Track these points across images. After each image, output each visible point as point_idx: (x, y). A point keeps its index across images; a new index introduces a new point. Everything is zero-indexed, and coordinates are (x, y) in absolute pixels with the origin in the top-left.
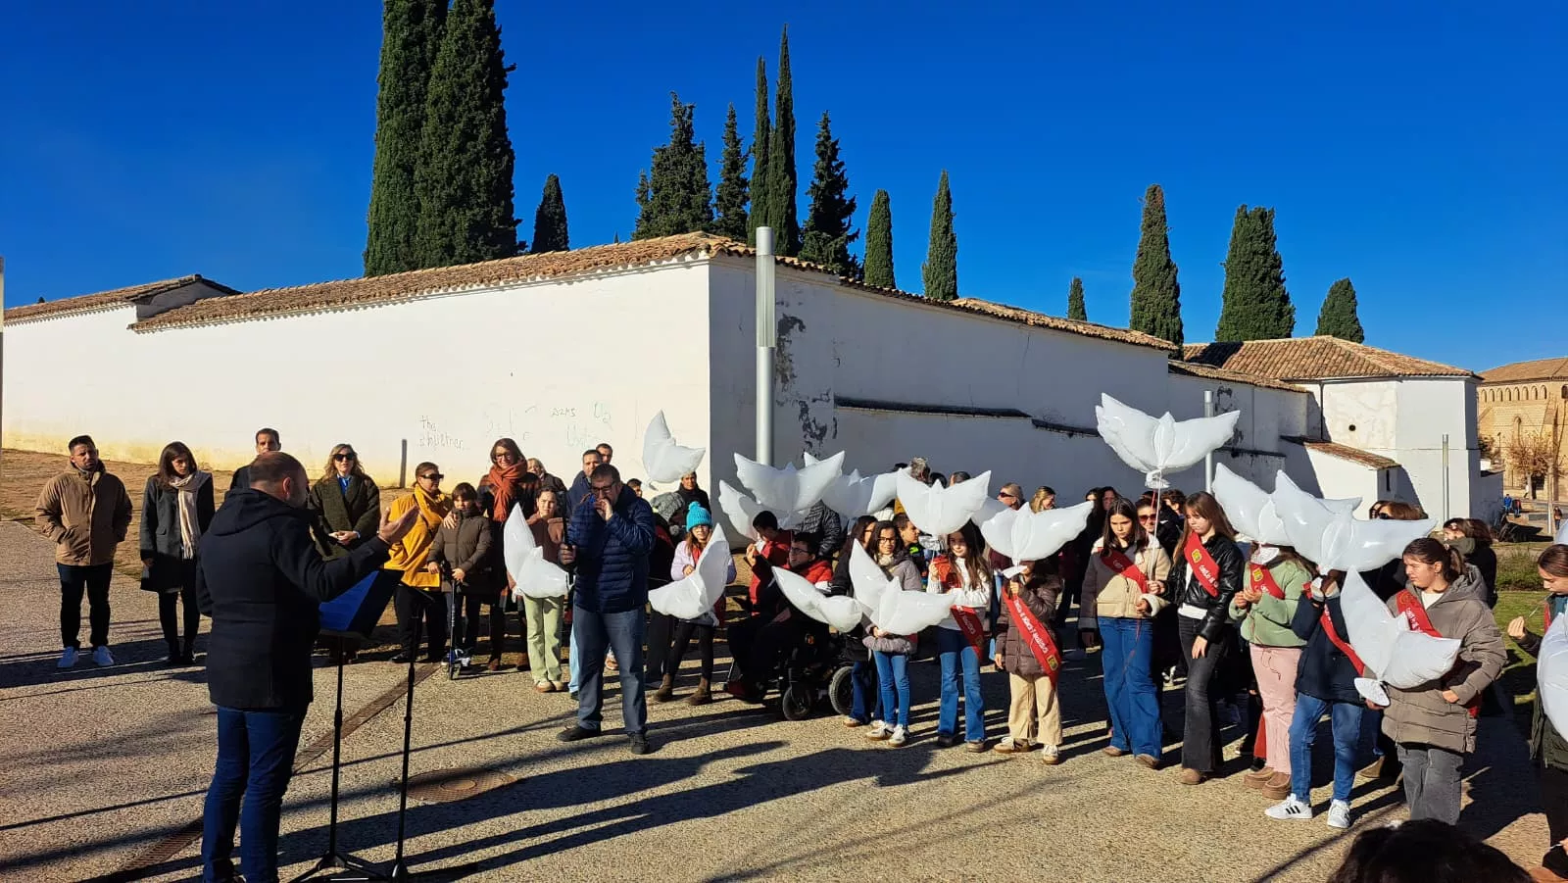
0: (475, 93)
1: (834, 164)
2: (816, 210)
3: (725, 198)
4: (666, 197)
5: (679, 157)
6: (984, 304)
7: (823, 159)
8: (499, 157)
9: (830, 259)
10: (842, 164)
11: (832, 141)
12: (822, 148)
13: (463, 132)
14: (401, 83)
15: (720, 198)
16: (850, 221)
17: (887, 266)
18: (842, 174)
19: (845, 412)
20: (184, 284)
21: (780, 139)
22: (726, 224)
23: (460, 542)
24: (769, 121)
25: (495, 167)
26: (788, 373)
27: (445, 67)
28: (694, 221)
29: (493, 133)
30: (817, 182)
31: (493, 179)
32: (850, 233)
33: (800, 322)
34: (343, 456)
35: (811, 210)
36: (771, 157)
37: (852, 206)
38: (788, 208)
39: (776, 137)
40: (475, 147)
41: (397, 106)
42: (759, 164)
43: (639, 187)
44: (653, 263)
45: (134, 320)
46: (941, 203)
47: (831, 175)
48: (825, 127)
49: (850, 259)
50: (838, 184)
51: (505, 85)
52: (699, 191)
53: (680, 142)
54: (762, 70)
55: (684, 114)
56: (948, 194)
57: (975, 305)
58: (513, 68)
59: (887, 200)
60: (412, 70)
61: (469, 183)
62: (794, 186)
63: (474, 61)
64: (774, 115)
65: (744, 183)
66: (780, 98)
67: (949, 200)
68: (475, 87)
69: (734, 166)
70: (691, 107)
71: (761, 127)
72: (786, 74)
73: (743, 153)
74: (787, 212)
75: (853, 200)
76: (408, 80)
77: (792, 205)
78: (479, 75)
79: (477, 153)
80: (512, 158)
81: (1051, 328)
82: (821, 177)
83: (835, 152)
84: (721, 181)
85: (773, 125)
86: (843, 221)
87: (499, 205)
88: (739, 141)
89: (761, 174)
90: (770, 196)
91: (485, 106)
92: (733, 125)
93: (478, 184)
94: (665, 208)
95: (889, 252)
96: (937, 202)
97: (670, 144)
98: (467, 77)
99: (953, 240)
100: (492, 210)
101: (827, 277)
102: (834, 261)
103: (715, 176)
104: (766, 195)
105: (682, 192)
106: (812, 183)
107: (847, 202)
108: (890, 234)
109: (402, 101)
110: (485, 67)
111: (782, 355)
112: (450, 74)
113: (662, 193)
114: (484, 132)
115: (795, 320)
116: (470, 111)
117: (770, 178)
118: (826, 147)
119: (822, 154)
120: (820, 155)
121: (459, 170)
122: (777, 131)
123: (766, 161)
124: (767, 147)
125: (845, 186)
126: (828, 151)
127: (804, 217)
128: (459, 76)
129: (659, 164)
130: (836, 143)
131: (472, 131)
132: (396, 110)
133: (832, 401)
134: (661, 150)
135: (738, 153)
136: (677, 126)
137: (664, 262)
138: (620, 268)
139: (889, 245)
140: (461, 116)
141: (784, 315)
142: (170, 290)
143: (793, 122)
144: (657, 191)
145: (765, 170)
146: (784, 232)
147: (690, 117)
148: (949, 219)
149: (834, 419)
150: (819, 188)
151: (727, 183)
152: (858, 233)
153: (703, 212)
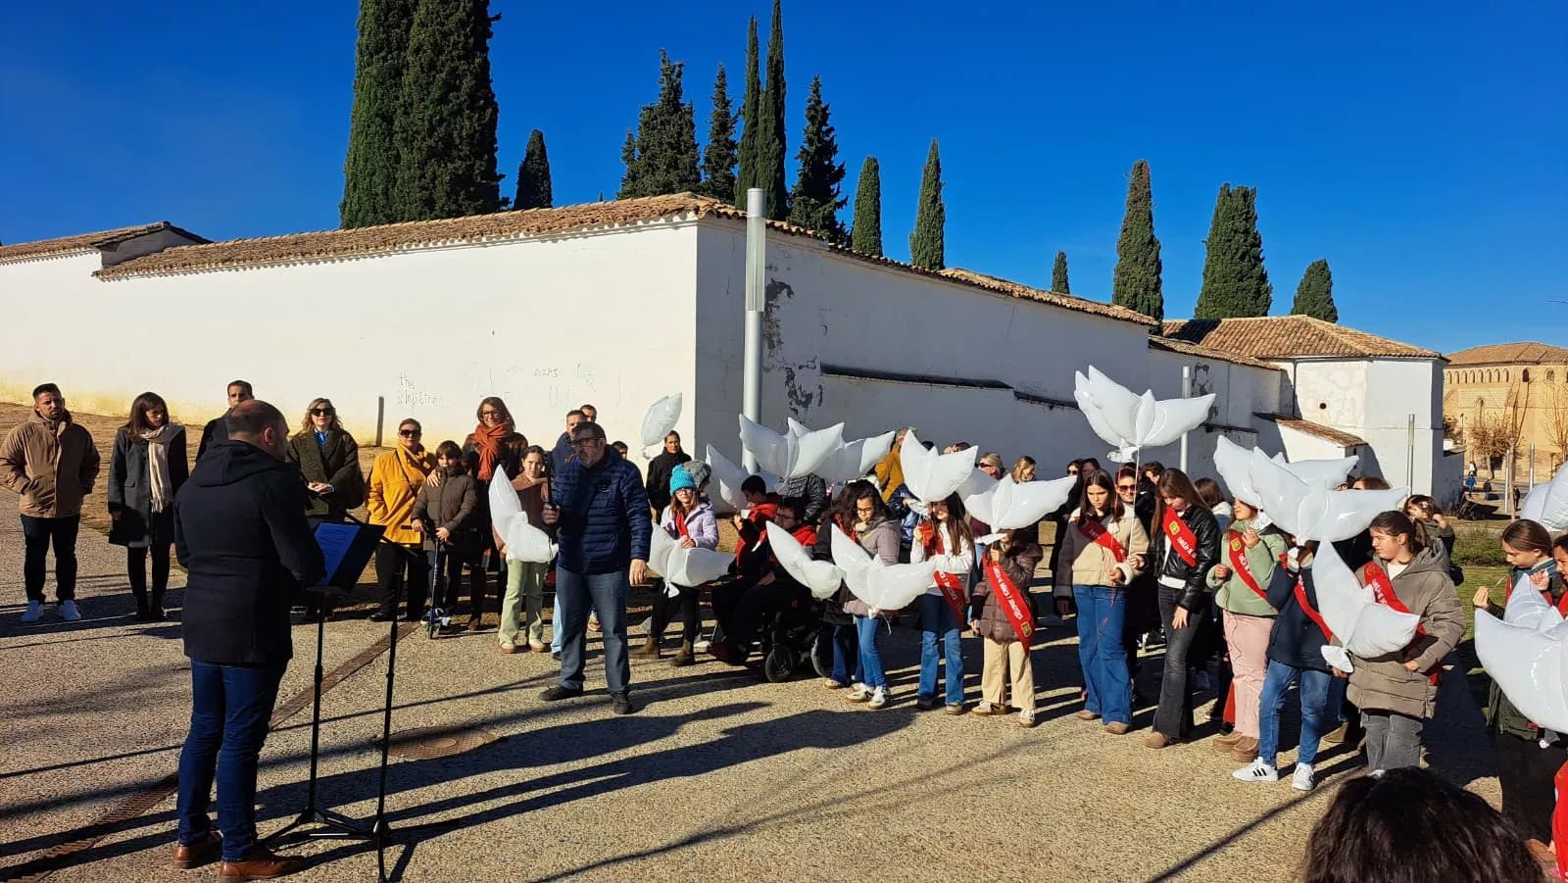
0: (459, 42)
1: (824, 129)
2: (805, 175)
3: (713, 160)
4: (653, 157)
5: (667, 117)
6: (969, 275)
7: (813, 124)
8: (483, 109)
9: (818, 225)
10: (832, 129)
11: (823, 106)
12: (813, 113)
13: (445, 81)
14: (381, 30)
15: (708, 160)
16: (839, 187)
17: (874, 234)
18: (832, 139)
19: (831, 380)
20: (152, 231)
21: (771, 103)
22: (713, 186)
23: (445, 500)
24: (759, 83)
25: (479, 120)
26: (775, 339)
27: (428, 14)
28: (681, 182)
29: (476, 84)
30: (806, 146)
31: (476, 132)
32: (838, 199)
33: (788, 287)
34: (320, 411)
35: (800, 175)
36: (761, 119)
37: (841, 173)
38: (776, 171)
39: (766, 99)
40: (458, 98)
41: (377, 53)
42: (748, 125)
43: (625, 146)
44: (640, 223)
45: (99, 267)
46: (930, 172)
47: (820, 140)
48: (816, 91)
49: (838, 227)
50: (828, 149)
51: (490, 35)
52: (687, 153)
53: (669, 101)
54: (753, 29)
55: (673, 72)
56: (938, 164)
57: (962, 275)
58: (498, 17)
59: (877, 168)
60: (393, 16)
61: (451, 135)
62: (783, 150)
63: (458, 9)
64: (764, 76)
65: (733, 145)
66: (771, 58)
67: (938, 170)
68: (458, 36)
69: (724, 127)
70: (680, 66)
71: (751, 89)
72: (778, 33)
73: (732, 116)
74: (775, 177)
75: (842, 166)
76: (389, 26)
77: (780, 169)
78: (462, 24)
79: (460, 105)
80: (495, 111)
81: (1035, 300)
82: (811, 142)
83: (825, 116)
84: (710, 142)
85: (764, 87)
86: (832, 187)
87: (481, 160)
88: (729, 102)
89: (751, 136)
90: (758, 159)
91: (468, 56)
92: (723, 85)
93: (461, 137)
94: (652, 168)
95: (878, 220)
96: (926, 172)
97: (658, 102)
98: (451, 25)
99: (941, 210)
100: (475, 164)
101: (816, 244)
102: (822, 228)
103: (704, 137)
104: (754, 158)
105: (669, 152)
106: (802, 147)
107: (836, 169)
108: (879, 202)
109: (382, 49)
110: (469, 16)
111: (769, 321)
112: (432, 22)
113: (649, 153)
114: (467, 83)
115: (783, 286)
116: (453, 60)
117: (759, 141)
118: (817, 111)
119: (812, 119)
120: (810, 119)
121: (441, 121)
122: (767, 93)
123: (756, 124)
124: (756, 110)
125: (835, 151)
126: (819, 116)
127: (792, 182)
128: (442, 24)
129: (647, 123)
130: (826, 108)
131: (455, 81)
132: (375, 57)
133: (818, 367)
134: (648, 108)
135: (727, 114)
136: (664, 85)
137: (652, 222)
138: (606, 227)
139: (878, 213)
140: (443, 65)
141: (772, 280)
142: (136, 236)
143: (784, 86)
144: (643, 150)
145: (755, 132)
146: (772, 196)
147: (679, 76)
148: (938, 188)
149: (820, 387)
150: (808, 153)
151: (715, 145)
152: (846, 199)
153: (691, 173)
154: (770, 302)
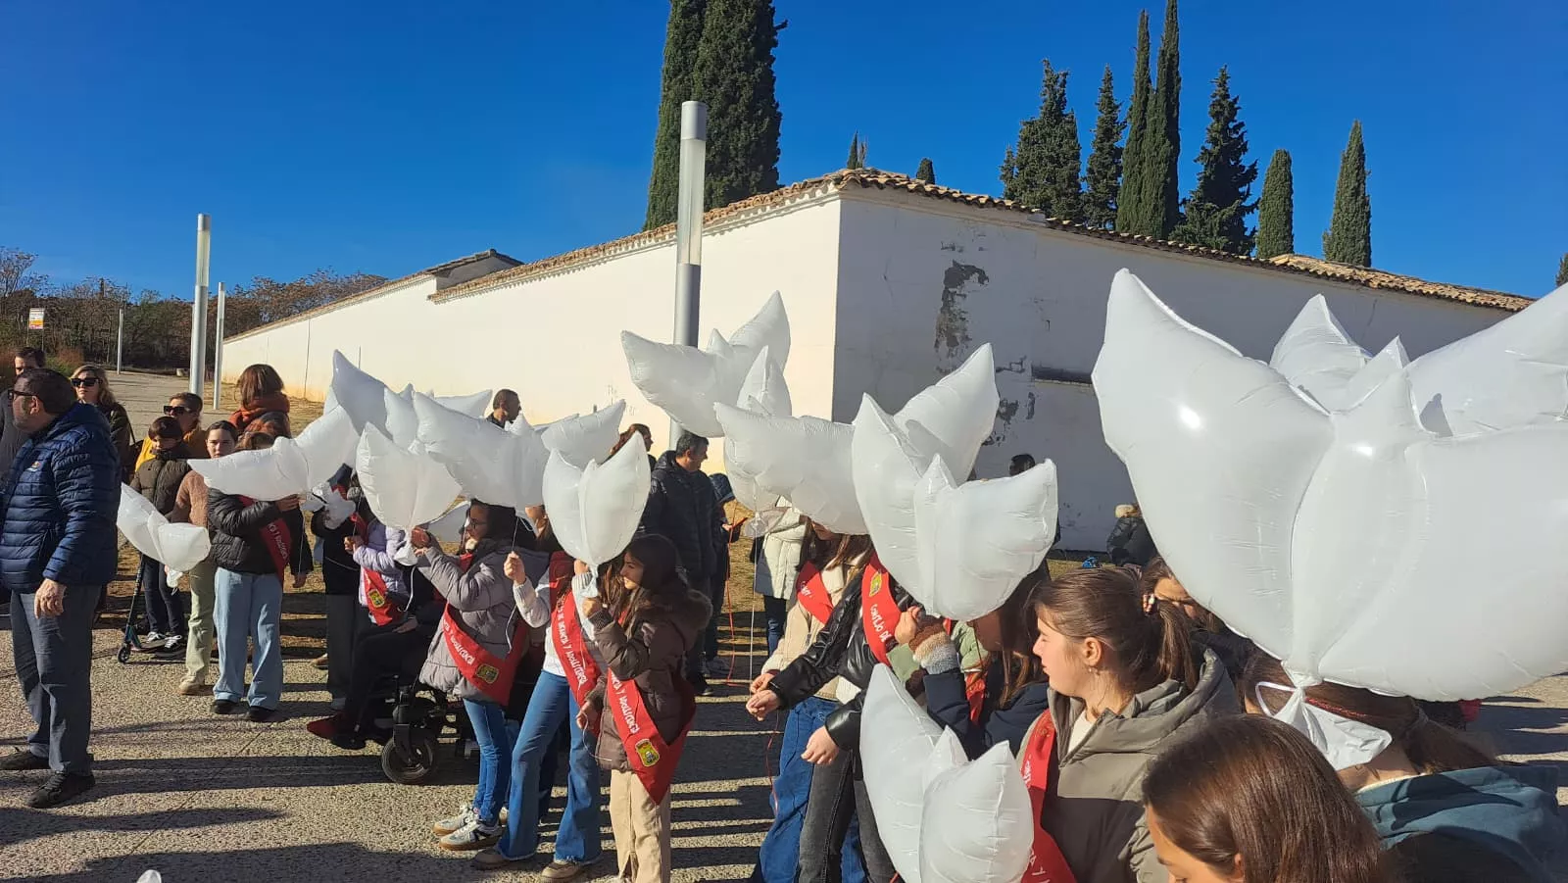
0: (739, 53)
1: (1231, 125)
2: (1206, 178)
3: (1095, 169)
4: (1032, 173)
5: (1047, 130)
6: (1310, 261)
7: (1218, 121)
8: (761, 119)
9: (1215, 232)
10: (1242, 124)
11: (1230, 100)
12: (1218, 108)
13: (725, 95)
14: (680, 51)
15: (1090, 171)
16: (1249, 189)
17: (1284, 238)
18: (1241, 137)
19: (1046, 389)
20: (480, 258)
21: (1161, 101)
22: (1093, 197)
23: (159, 487)
24: (1149, 81)
25: (756, 130)
26: (958, 335)
27: (713, 29)
28: (1058, 196)
29: (754, 94)
30: (1209, 146)
31: (751, 142)
32: (1248, 203)
33: (981, 272)
34: (81, 381)
35: (1199, 180)
36: (1149, 121)
37: (1252, 173)
38: (1166, 176)
39: (1156, 99)
40: (736, 110)
41: (676, 75)
42: (1135, 128)
43: (1004, 165)
45: (434, 291)
46: (1351, 159)
47: (1227, 138)
48: (1223, 84)
49: (1247, 233)
50: (1237, 147)
51: (775, 44)
52: (1066, 163)
53: (1051, 113)
54: (1145, 25)
55: (1056, 82)
56: (1361, 149)
57: (1299, 262)
58: (784, 25)
59: (1288, 162)
60: (691, 38)
61: (728, 149)
62: (1176, 151)
63: (740, 21)
64: (1155, 71)
65: (1118, 152)
66: (1163, 53)
67: (1361, 157)
68: (739, 48)
69: (1108, 133)
70: (1065, 75)
71: (1138, 88)
72: (1173, 26)
73: (1120, 120)
74: (1165, 182)
75: (1254, 165)
76: (687, 48)
77: (1172, 172)
78: (743, 35)
79: (738, 117)
80: (776, 119)
81: (1409, 293)
82: (1214, 141)
83: (1233, 111)
84: (1093, 151)
85: (1154, 85)
86: (1240, 190)
87: (757, 170)
88: (1117, 107)
89: (1137, 140)
90: (1145, 164)
91: (748, 68)
92: (1109, 89)
93: (735, 149)
94: (1030, 184)
95: (1289, 221)
96: (1345, 159)
97: (1038, 116)
98: (733, 37)
99: (1366, 203)
100: (750, 175)
102: (1220, 234)
103: (1088, 148)
104: (1140, 164)
105: (1050, 167)
106: (1203, 148)
107: (1247, 168)
108: (1290, 200)
109: (680, 71)
110: (751, 26)
111: (950, 312)
112: (716, 36)
113: (1027, 169)
114: (747, 93)
115: (972, 270)
116: (733, 72)
117: (1146, 145)
118: (1222, 106)
119: (1216, 115)
120: (1213, 116)
121: (719, 135)
122: (1157, 91)
123: (1144, 126)
124: (1145, 111)
125: (1244, 149)
126: (1225, 110)
128: (725, 38)
129: (1026, 138)
130: (1235, 101)
131: (735, 94)
132: (674, 80)
133: (1029, 373)
134: (1028, 123)
135: (1114, 120)
136: (1047, 96)
139: (1289, 214)
140: (724, 79)
141: (954, 262)
142: (467, 263)
143: (1179, 80)
144: (1022, 168)
145: (1142, 135)
146: (1160, 202)
147: (1063, 85)
148: (1361, 180)
149: (1031, 395)
150: (1210, 154)
151: (1099, 153)
152: (1257, 203)
153: (1069, 186)
154: (951, 290)
